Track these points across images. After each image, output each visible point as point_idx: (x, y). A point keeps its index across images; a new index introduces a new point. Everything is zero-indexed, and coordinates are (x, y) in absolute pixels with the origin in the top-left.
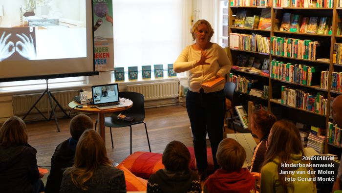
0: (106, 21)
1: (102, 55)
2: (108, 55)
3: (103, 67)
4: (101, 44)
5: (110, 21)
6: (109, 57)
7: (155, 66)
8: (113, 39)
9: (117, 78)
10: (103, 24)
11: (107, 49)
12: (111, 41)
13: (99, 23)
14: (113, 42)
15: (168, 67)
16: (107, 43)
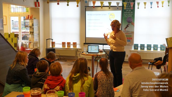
0: (131, 24)
1: (129, 38)
2: (131, 38)
3: (128, 43)
4: (128, 34)
5: (133, 25)
6: (131, 39)
7: (154, 45)
8: (134, 32)
9: (135, 49)
10: (130, 25)
11: (131, 36)
12: (133, 33)
13: (128, 25)
14: (134, 33)
15: (161, 46)
16: (131, 34)
